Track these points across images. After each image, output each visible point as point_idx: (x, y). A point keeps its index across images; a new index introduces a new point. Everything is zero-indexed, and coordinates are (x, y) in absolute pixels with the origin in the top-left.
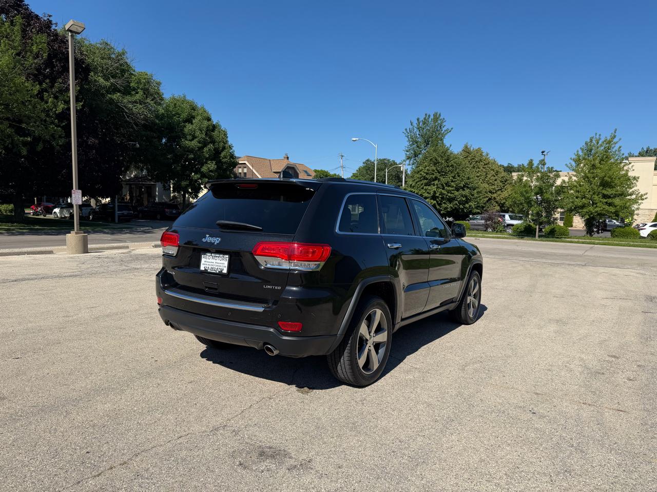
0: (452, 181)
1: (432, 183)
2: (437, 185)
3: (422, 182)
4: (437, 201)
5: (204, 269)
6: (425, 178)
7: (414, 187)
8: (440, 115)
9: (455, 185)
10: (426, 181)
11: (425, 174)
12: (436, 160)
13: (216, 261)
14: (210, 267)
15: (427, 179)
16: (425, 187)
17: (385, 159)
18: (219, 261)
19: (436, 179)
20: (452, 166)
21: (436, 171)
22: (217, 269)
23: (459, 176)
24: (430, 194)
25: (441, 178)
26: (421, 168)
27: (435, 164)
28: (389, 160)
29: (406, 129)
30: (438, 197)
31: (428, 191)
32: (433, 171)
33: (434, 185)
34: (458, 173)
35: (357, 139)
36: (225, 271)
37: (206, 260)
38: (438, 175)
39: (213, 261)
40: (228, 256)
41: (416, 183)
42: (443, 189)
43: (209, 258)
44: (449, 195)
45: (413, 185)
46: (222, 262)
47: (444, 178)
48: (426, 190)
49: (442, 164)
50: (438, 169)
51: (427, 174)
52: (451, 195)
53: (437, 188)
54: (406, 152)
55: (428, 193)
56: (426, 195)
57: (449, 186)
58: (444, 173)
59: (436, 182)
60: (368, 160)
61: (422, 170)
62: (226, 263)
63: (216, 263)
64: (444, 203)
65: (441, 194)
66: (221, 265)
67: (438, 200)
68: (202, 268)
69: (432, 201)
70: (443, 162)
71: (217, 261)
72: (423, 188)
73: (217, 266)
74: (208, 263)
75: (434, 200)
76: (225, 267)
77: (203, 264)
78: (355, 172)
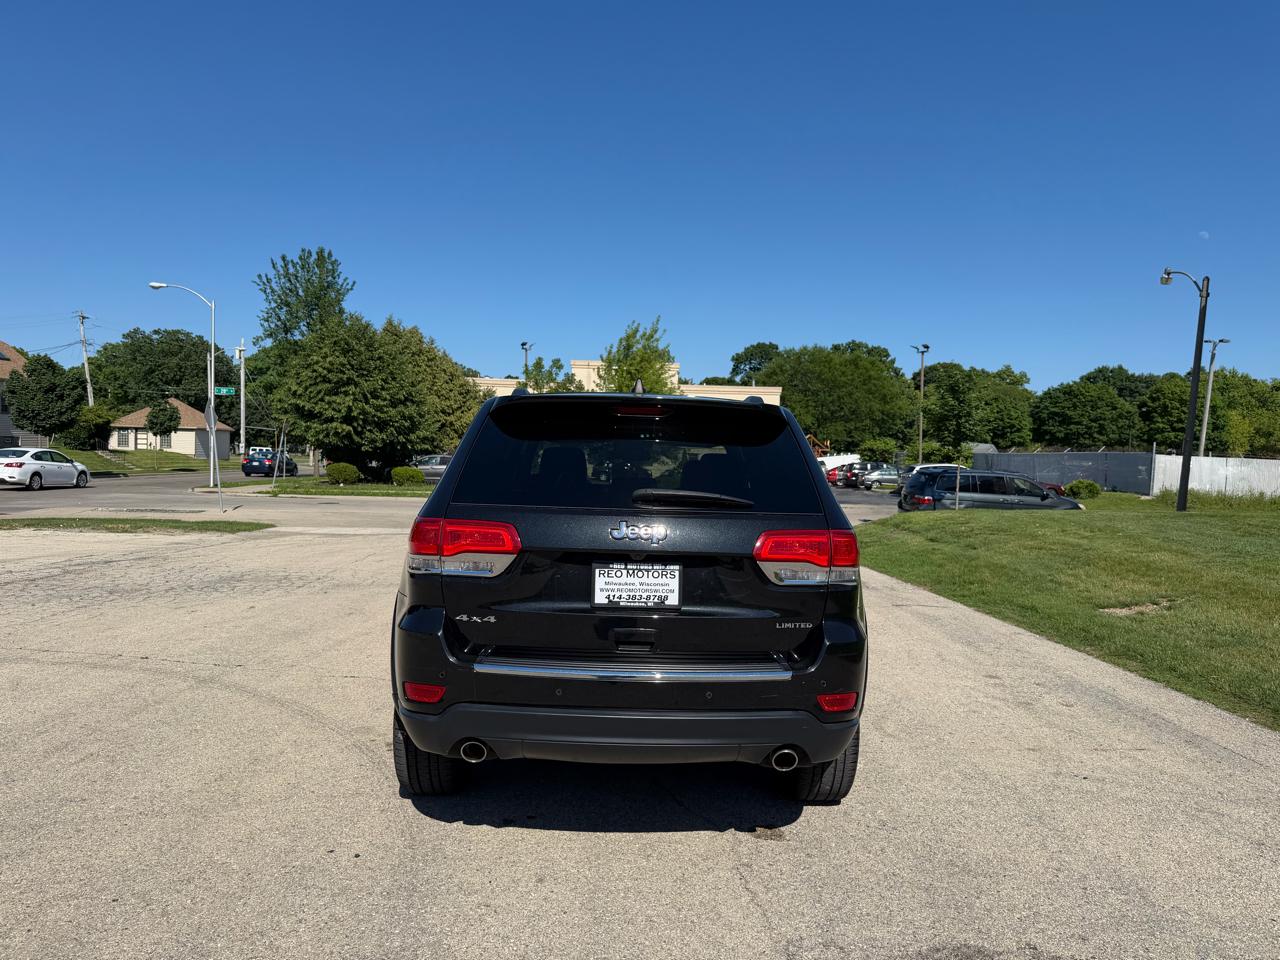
0: (383, 389)
1: (343, 390)
2: (354, 394)
3: (319, 388)
4: (354, 428)
5: (606, 601)
6: (326, 380)
7: (300, 395)
8: (330, 254)
9: (388, 397)
10: (328, 385)
11: (325, 372)
12: (347, 344)
13: (641, 580)
14: (624, 595)
15: (330, 382)
16: (327, 398)
17: (178, 332)
18: (651, 580)
19: (350, 381)
20: (380, 358)
21: (348, 366)
22: (648, 597)
23: (394, 379)
24: (340, 411)
25: (361, 381)
26: (315, 358)
27: (345, 352)
28: (188, 335)
30: (355, 419)
31: (334, 405)
32: (343, 365)
33: (346, 394)
34: (391, 373)
35: (165, 285)
36: (673, 600)
37: (608, 580)
38: (353, 374)
39: (631, 580)
40: (677, 567)
41: (306, 388)
42: (367, 402)
43: (619, 574)
44: (379, 414)
45: (299, 392)
46: (664, 580)
47: (366, 381)
48: (329, 403)
49: (360, 353)
50: (354, 362)
51: (330, 371)
52: (382, 416)
53: (355, 400)
55: (334, 409)
56: (330, 413)
57: (376, 397)
58: (365, 373)
59: (352, 389)
60: (136, 331)
61: (317, 362)
62: (674, 584)
63: (641, 584)
64: (370, 431)
65: (363, 412)
66: (661, 588)
67: (355, 424)
68: (600, 598)
69: (344, 426)
70: (362, 349)
71: (645, 580)
72: (322, 400)
73: (646, 590)
74: (616, 587)
75: (348, 425)
76: (672, 591)
77: (602, 590)
78: (94, 355)
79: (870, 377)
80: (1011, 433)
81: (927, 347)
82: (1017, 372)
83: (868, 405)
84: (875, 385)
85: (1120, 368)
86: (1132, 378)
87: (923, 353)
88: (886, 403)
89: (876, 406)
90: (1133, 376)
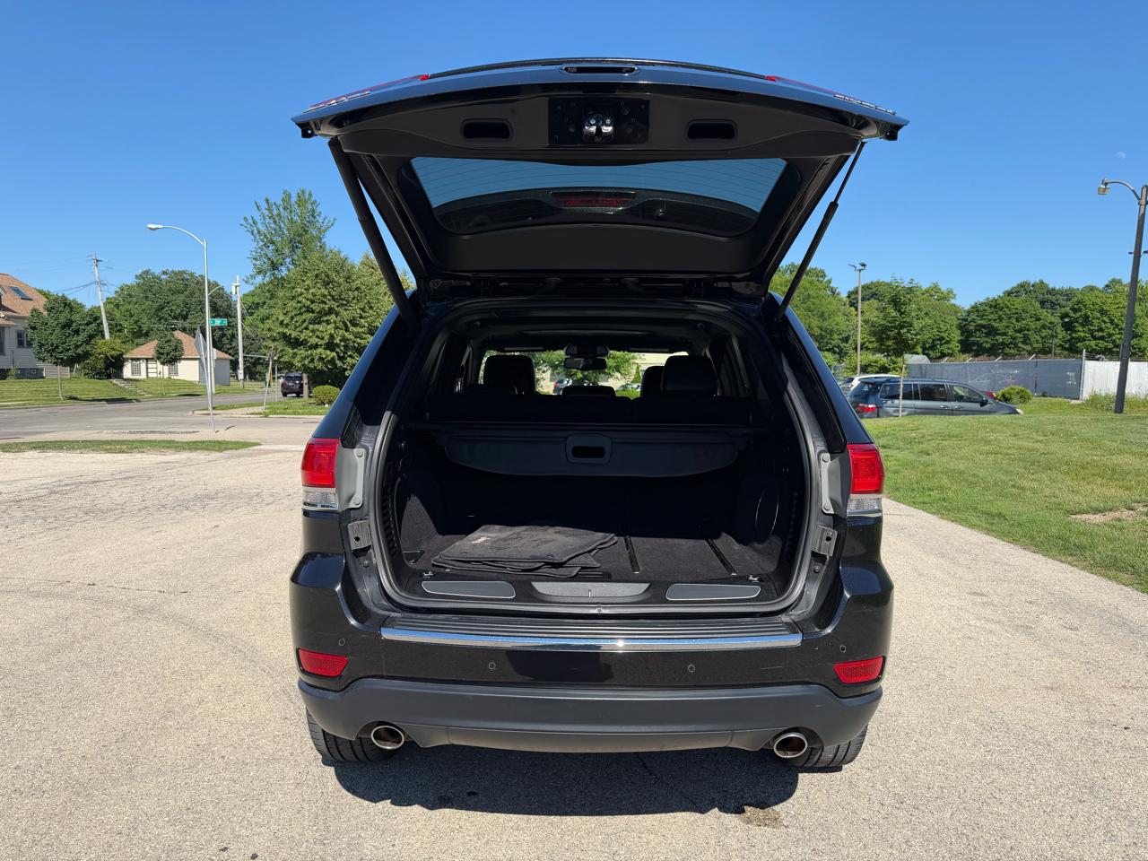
0: (361, 317)
1: (325, 319)
2: (335, 322)
3: (304, 317)
4: (337, 352)
6: (309, 310)
7: (287, 325)
8: (310, 195)
9: (366, 324)
10: (311, 314)
11: (309, 302)
12: (327, 276)
15: (313, 312)
16: (311, 327)
17: (184, 272)
19: (331, 311)
20: (357, 289)
21: (329, 297)
23: (371, 308)
24: (323, 338)
25: (341, 310)
26: (299, 290)
27: (326, 284)
28: (192, 275)
29: (245, 219)
30: (338, 345)
31: (318, 333)
32: (325, 296)
33: (328, 322)
34: (369, 302)
35: (161, 226)
38: (334, 305)
41: (292, 318)
42: (347, 330)
44: (359, 340)
45: (285, 322)
47: (345, 310)
48: (313, 331)
49: (339, 285)
50: (334, 293)
51: (312, 302)
52: (362, 341)
53: (337, 328)
54: (254, 261)
55: (317, 337)
56: (314, 340)
57: (355, 325)
58: (345, 302)
59: (332, 318)
60: (147, 272)
61: (301, 294)
64: (350, 356)
65: (344, 339)
67: (338, 350)
69: (328, 352)
70: (341, 280)
72: (306, 328)
75: (332, 351)
78: (112, 295)
79: (809, 296)
80: (941, 345)
81: (864, 265)
82: (944, 288)
83: (808, 321)
84: (813, 303)
85: (1042, 282)
86: (1052, 292)
87: (860, 270)
88: (825, 319)
89: (815, 322)
90: (1054, 289)
